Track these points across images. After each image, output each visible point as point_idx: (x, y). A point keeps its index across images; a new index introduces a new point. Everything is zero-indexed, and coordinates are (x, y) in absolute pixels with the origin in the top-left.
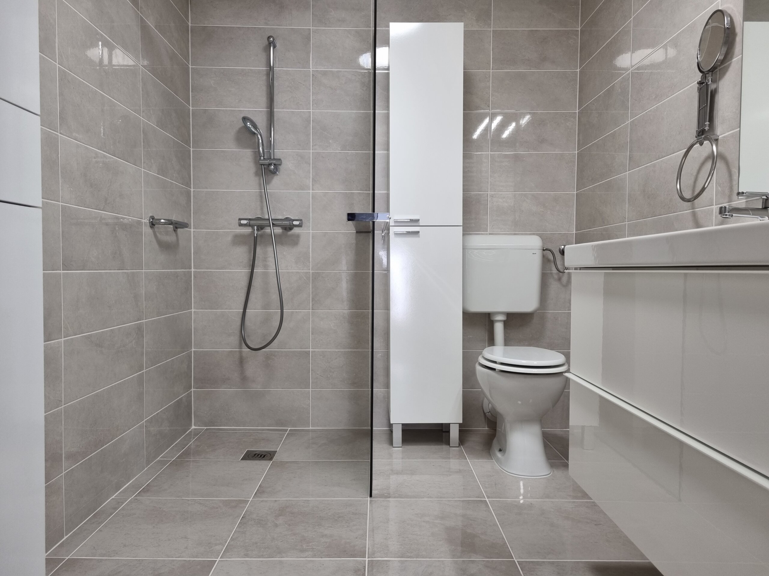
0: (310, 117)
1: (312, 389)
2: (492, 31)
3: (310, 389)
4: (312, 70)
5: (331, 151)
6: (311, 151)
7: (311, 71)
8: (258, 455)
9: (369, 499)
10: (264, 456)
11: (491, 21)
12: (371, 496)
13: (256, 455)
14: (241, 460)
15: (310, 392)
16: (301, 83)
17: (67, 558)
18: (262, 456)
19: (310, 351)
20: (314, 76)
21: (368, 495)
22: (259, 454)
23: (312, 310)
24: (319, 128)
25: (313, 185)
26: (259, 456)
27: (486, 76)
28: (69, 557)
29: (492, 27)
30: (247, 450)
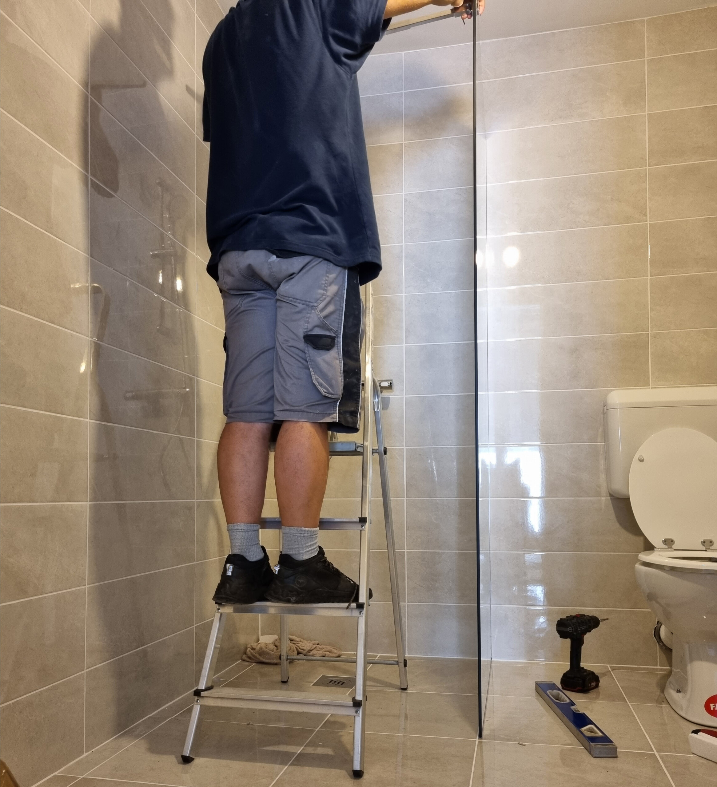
0: (402, 251)
1: (408, 603)
2: (647, 115)
3: (405, 602)
4: (405, 194)
5: (429, 292)
6: (404, 294)
7: (403, 195)
8: (335, 682)
9: (477, 739)
10: (343, 684)
11: (646, 102)
12: (480, 736)
13: (333, 682)
14: (312, 685)
15: (405, 607)
16: (391, 212)
17: (82, 777)
18: (341, 683)
19: (405, 552)
20: (407, 200)
21: (477, 734)
22: (336, 680)
23: (406, 498)
24: (413, 265)
25: (407, 337)
26: (337, 683)
27: (640, 176)
28: (83, 777)
29: (647, 110)
30: (322, 675)
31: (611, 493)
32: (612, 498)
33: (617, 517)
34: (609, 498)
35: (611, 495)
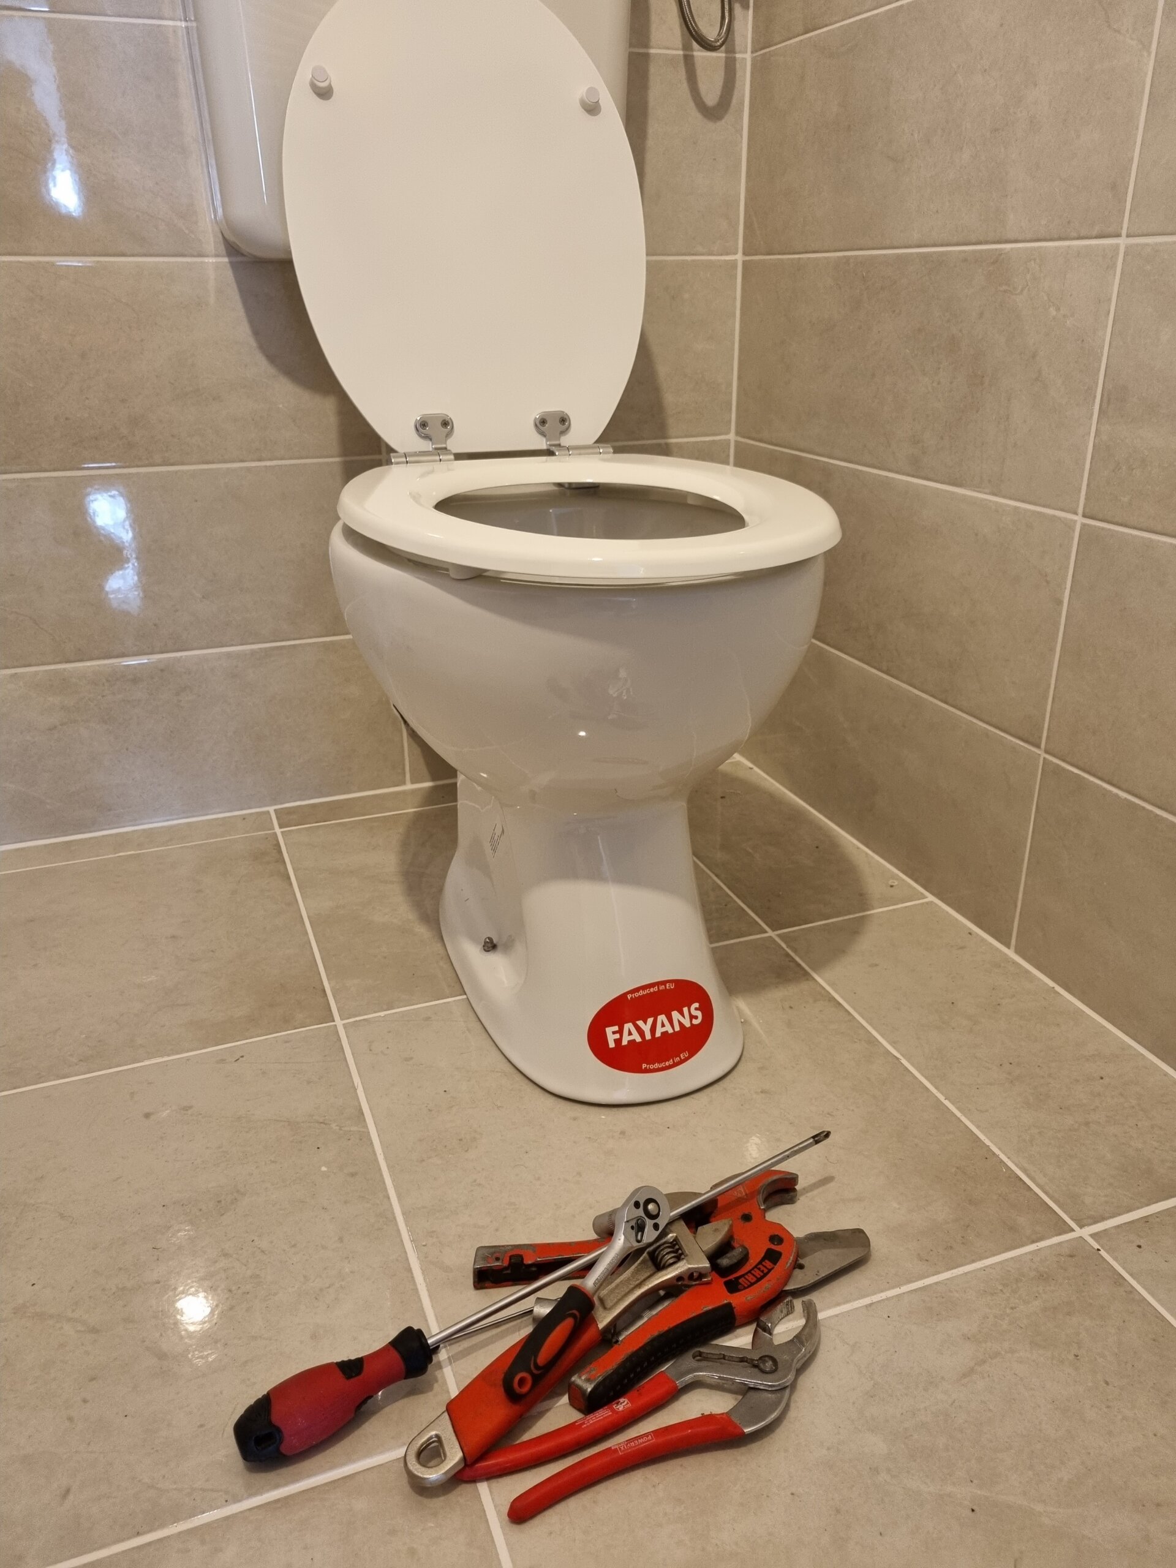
31: (231, 238)
32: (234, 259)
33: (256, 333)
34: (226, 260)
35: (232, 249)
